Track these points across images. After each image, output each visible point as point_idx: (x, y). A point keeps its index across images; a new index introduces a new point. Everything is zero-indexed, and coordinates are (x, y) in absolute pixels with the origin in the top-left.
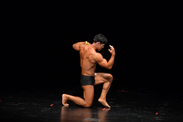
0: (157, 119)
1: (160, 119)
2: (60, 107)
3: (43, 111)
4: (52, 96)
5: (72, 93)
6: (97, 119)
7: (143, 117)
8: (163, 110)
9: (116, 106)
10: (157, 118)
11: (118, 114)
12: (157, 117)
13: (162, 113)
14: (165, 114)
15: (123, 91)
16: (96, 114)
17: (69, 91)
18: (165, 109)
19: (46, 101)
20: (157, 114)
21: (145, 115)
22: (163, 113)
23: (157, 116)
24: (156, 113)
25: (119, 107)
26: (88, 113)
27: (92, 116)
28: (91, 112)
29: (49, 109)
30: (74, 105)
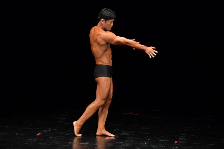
2: (49, 137)
3: (27, 142)
4: (38, 122)
5: (65, 119)
7: (157, 147)
8: (184, 137)
9: (122, 134)
11: (125, 144)
12: (176, 147)
13: (182, 141)
14: (186, 143)
15: (131, 114)
16: (96, 144)
17: (61, 116)
18: (187, 136)
19: (31, 129)
20: (176, 142)
21: (161, 145)
22: (184, 141)
23: (176, 145)
25: (126, 135)
26: (86, 144)
27: (92, 147)
28: (90, 142)
29: (35, 139)
30: (67, 133)
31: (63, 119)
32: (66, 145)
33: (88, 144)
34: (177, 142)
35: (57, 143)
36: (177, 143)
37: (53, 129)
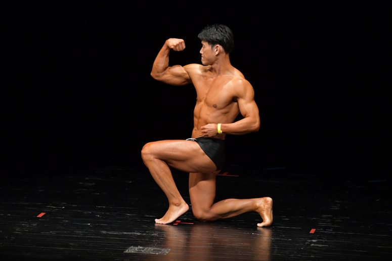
0: (312, 245)
1: (320, 246)
2: (62, 219)
3: (18, 231)
4: (40, 191)
5: (94, 184)
6: (159, 249)
8: (329, 220)
10: (314, 243)
12: (314, 241)
13: (325, 228)
14: (334, 233)
15: (225, 174)
16: (156, 234)
17: (87, 178)
18: (335, 218)
19: (27, 203)
20: (313, 231)
21: (283, 236)
22: (329, 228)
23: (313, 237)
24: (311, 230)
26: (136, 233)
27: (147, 240)
28: (144, 231)
29: (34, 225)
30: (98, 212)
31: (90, 184)
32: (95, 237)
33: (139, 234)
34: (315, 230)
35: (77, 232)
36: (315, 232)
37: (70, 205)
